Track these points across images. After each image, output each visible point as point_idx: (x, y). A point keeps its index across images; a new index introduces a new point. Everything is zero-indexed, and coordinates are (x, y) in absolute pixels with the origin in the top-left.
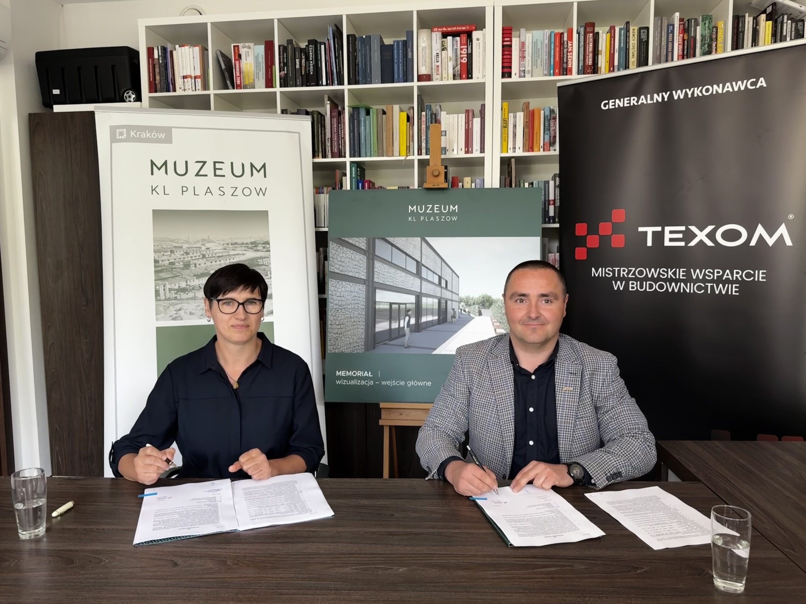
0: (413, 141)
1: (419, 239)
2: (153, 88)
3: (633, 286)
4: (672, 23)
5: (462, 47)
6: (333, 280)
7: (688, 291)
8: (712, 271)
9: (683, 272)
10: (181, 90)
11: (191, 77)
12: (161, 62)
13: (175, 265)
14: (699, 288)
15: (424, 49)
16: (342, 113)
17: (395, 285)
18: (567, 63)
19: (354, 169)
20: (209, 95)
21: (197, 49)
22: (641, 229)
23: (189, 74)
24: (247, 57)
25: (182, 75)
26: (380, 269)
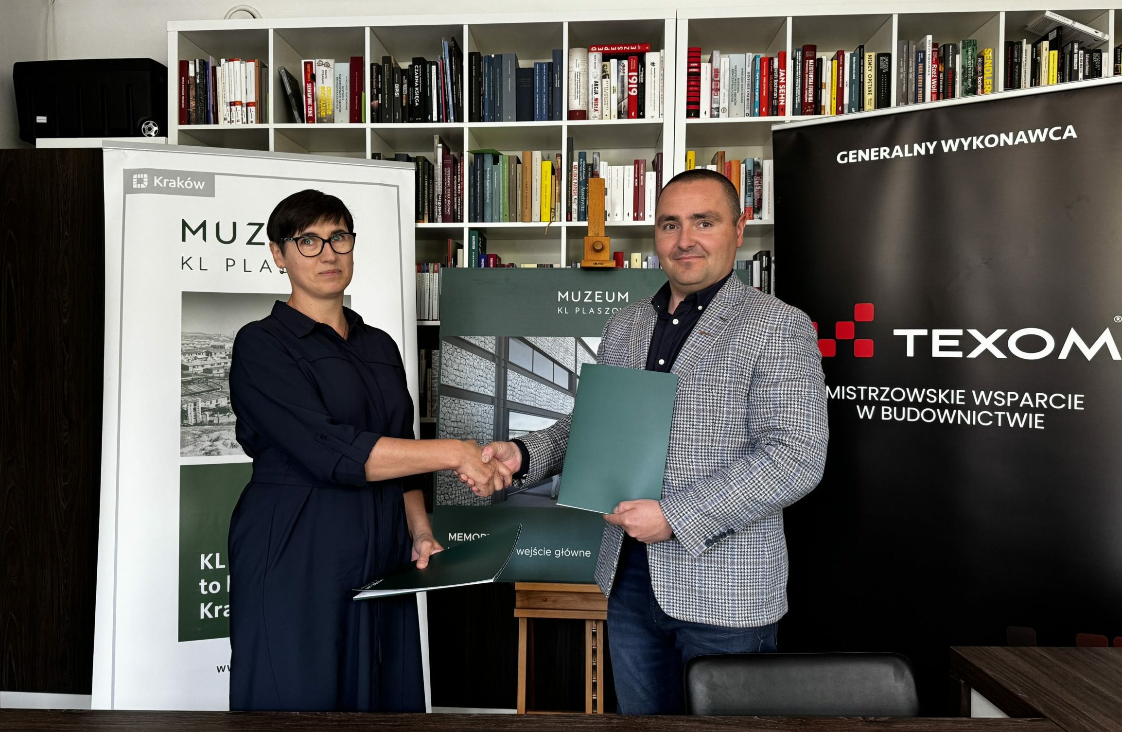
0: (560, 201)
1: (573, 339)
2: (184, 118)
3: (887, 414)
4: (922, 49)
5: (630, 74)
6: (445, 397)
7: (968, 422)
8: (1003, 394)
9: (961, 394)
10: (226, 122)
11: (241, 104)
12: (198, 81)
13: (211, 373)
14: (985, 418)
15: (577, 75)
16: (459, 161)
17: (537, 406)
18: (778, 99)
19: (474, 238)
20: (267, 130)
21: (251, 66)
22: (897, 332)
23: (238, 99)
24: (325, 79)
25: (228, 101)
26: (515, 381)
